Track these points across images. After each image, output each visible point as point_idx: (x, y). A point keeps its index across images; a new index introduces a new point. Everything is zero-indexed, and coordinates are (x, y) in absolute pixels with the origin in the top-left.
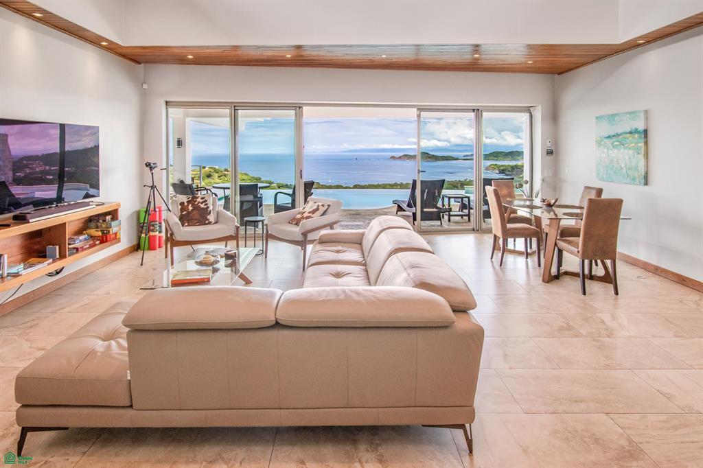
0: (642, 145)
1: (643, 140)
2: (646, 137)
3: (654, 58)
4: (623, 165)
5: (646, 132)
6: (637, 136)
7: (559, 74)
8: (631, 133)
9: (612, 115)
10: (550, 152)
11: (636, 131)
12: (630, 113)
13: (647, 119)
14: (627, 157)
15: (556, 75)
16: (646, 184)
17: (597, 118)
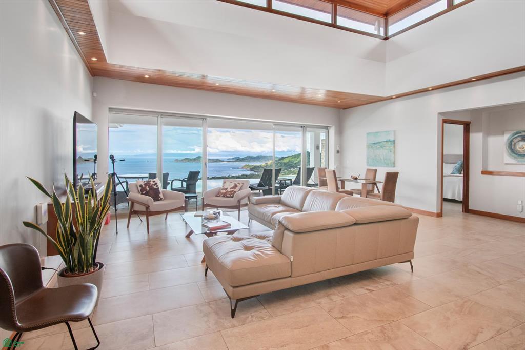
0: (392, 147)
1: (393, 145)
2: (394, 143)
3: (398, 105)
4: (382, 158)
5: (394, 141)
6: (390, 143)
7: (344, 109)
8: (386, 141)
9: (376, 132)
10: (338, 152)
11: (390, 141)
12: (386, 132)
13: (395, 135)
14: (384, 154)
15: (342, 110)
16: (394, 167)
17: (367, 134)
